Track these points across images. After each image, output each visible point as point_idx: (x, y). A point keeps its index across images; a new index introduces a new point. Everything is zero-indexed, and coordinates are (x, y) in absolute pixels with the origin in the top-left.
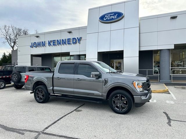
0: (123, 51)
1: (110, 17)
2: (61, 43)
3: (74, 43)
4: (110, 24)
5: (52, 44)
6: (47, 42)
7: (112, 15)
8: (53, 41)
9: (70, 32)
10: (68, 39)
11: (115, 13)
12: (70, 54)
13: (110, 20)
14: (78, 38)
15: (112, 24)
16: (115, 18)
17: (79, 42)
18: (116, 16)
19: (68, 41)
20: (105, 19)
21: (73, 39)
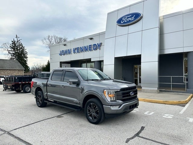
0: (140, 55)
1: (127, 19)
2: (84, 50)
3: (95, 49)
4: (128, 27)
5: (76, 51)
6: (73, 50)
7: (129, 17)
8: (77, 48)
9: (91, 39)
10: (89, 46)
11: (132, 15)
12: (92, 61)
13: (127, 22)
14: (98, 44)
15: (130, 26)
16: (132, 19)
17: (99, 48)
18: (133, 18)
19: (89, 48)
20: (122, 22)
21: (94, 45)
